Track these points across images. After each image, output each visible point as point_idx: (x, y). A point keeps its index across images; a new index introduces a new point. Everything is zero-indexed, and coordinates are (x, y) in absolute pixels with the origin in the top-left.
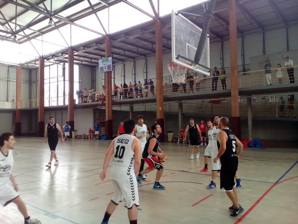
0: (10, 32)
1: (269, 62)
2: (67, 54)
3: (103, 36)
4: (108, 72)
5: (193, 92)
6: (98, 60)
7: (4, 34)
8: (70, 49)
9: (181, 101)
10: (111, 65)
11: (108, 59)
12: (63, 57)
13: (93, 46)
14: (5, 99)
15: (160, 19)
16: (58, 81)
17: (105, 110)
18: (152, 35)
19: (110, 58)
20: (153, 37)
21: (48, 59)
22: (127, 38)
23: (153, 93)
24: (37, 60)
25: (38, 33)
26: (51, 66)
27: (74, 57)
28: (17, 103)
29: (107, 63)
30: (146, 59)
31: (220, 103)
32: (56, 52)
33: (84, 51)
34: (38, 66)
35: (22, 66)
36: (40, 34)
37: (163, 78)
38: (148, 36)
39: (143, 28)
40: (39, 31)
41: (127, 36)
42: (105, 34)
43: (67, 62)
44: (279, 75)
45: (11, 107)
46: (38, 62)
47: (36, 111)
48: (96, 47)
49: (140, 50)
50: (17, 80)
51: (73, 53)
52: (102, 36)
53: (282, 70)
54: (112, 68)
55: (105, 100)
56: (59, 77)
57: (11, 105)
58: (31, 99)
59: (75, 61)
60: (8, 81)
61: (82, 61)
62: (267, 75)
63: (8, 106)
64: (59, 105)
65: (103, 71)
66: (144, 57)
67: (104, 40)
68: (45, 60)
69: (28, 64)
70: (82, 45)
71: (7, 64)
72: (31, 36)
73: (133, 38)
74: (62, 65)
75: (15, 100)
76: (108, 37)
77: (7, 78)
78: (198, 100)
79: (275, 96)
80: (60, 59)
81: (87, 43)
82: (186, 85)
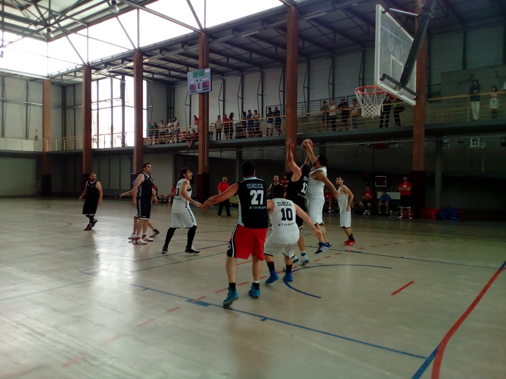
0: (36, 21)
1: (477, 82)
2: (131, 61)
3: (195, 31)
4: (203, 94)
5: (347, 130)
6: (186, 73)
7: (25, 25)
8: (137, 53)
9: (324, 144)
10: (208, 82)
11: (204, 71)
12: (124, 66)
13: (177, 49)
14: (23, 134)
15: (295, 4)
16: (112, 107)
17: (197, 157)
18: (279, 32)
19: (208, 71)
20: (279, 34)
21: (98, 69)
22: (236, 37)
23: (280, 130)
24: (79, 70)
25: (81, 24)
26: (100, 81)
27: (145, 66)
28: (43, 142)
29: (202, 77)
30: (262, 73)
32: (112, 57)
33: (162, 57)
34: (81, 80)
35: (52, 80)
36: (83, 25)
37: (298, 104)
38: (271, 32)
39: (266, 19)
40: (83, 20)
41: (236, 33)
42: (199, 29)
43: (131, 75)
44: (494, 104)
45: (33, 148)
46: (81, 74)
47: (79, 154)
48: (182, 51)
49: (254, 56)
50: (43, 103)
51: (143, 60)
52: (193, 31)
54: (210, 88)
56: (114, 101)
57: (34, 145)
58: (65, 136)
59: (145, 74)
60: (27, 105)
61: (153, 73)
62: (473, 104)
63: (28, 146)
64: (114, 147)
65: (195, 91)
66: (259, 68)
67: (197, 38)
68: (93, 71)
69: (63, 76)
70: (158, 46)
71: (27, 77)
72: (69, 29)
73: (246, 37)
74: (120, 79)
75: (40, 137)
76: (203, 34)
77: (25, 100)
78: (353, 143)
79: (480, 139)
80: (118, 69)
81: (167, 44)
82: (335, 119)
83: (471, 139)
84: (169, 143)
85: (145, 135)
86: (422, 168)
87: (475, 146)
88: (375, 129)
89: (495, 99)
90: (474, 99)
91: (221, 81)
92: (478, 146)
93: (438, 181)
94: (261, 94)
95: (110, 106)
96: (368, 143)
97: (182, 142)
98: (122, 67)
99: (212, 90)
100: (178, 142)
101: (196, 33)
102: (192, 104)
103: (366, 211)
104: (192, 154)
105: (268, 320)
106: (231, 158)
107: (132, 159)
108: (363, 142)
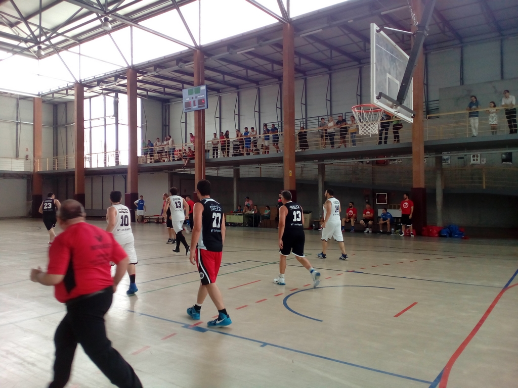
0: (26, 38)
1: (475, 98)
2: (124, 78)
3: (190, 48)
4: (199, 111)
5: (346, 147)
6: (181, 90)
7: (15, 43)
8: (130, 70)
9: (323, 161)
10: (204, 99)
11: (200, 88)
12: (117, 84)
13: (172, 66)
14: (13, 154)
15: (290, 21)
16: (105, 125)
17: (194, 175)
18: (274, 49)
19: (203, 88)
20: (276, 51)
21: (90, 87)
22: (231, 54)
23: (277, 148)
24: (71, 88)
25: (72, 41)
26: (92, 99)
27: (138, 84)
28: (34, 162)
29: (197, 94)
30: (259, 89)
31: (387, 164)
32: (105, 75)
33: (156, 74)
34: (73, 98)
35: (43, 98)
36: (75, 43)
37: (295, 121)
38: (267, 49)
39: (261, 36)
40: (74, 37)
41: (231, 50)
42: (194, 46)
43: (125, 93)
44: (493, 120)
45: (23, 168)
46: (73, 92)
47: (71, 174)
48: (176, 68)
49: (250, 73)
50: (34, 122)
51: (136, 77)
52: (188, 48)
53: (496, 113)
54: (206, 105)
55: (194, 159)
56: (107, 118)
58: (57, 155)
59: (139, 91)
60: (17, 124)
61: (147, 91)
62: (472, 119)
63: (19, 166)
64: (107, 166)
65: (190, 109)
66: (255, 85)
67: (192, 55)
68: (85, 89)
69: (55, 94)
70: (152, 64)
71: (16, 95)
72: (60, 46)
73: (242, 54)
74: (113, 97)
75: (31, 156)
76: (198, 51)
77: (16, 119)
78: (353, 159)
79: (481, 154)
80: (111, 86)
81: (161, 61)
82: (334, 135)
83: (472, 156)
84: (164, 161)
85: (139, 154)
86: (422, 185)
87: (475, 162)
88: (374, 146)
89: (494, 115)
90: (473, 114)
91: (217, 98)
92: (479, 161)
93: (439, 199)
94: (258, 111)
95: (103, 124)
96: (368, 160)
97: (178, 160)
98: (115, 84)
99: (207, 108)
100: (174, 160)
101: (191, 50)
102: (187, 122)
103: (368, 229)
104: (188, 173)
105: (268, 346)
106: (228, 176)
107: (125, 178)
108: (362, 159)
